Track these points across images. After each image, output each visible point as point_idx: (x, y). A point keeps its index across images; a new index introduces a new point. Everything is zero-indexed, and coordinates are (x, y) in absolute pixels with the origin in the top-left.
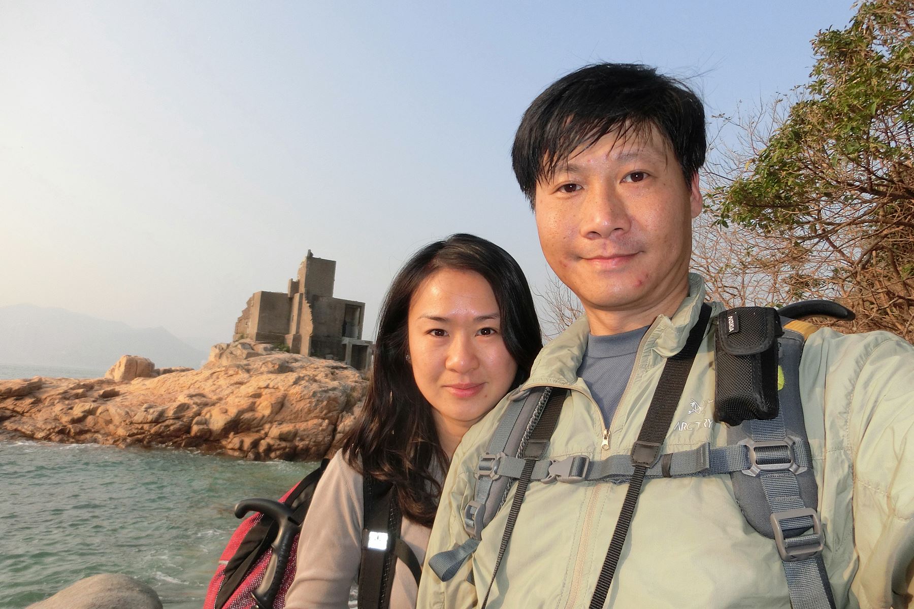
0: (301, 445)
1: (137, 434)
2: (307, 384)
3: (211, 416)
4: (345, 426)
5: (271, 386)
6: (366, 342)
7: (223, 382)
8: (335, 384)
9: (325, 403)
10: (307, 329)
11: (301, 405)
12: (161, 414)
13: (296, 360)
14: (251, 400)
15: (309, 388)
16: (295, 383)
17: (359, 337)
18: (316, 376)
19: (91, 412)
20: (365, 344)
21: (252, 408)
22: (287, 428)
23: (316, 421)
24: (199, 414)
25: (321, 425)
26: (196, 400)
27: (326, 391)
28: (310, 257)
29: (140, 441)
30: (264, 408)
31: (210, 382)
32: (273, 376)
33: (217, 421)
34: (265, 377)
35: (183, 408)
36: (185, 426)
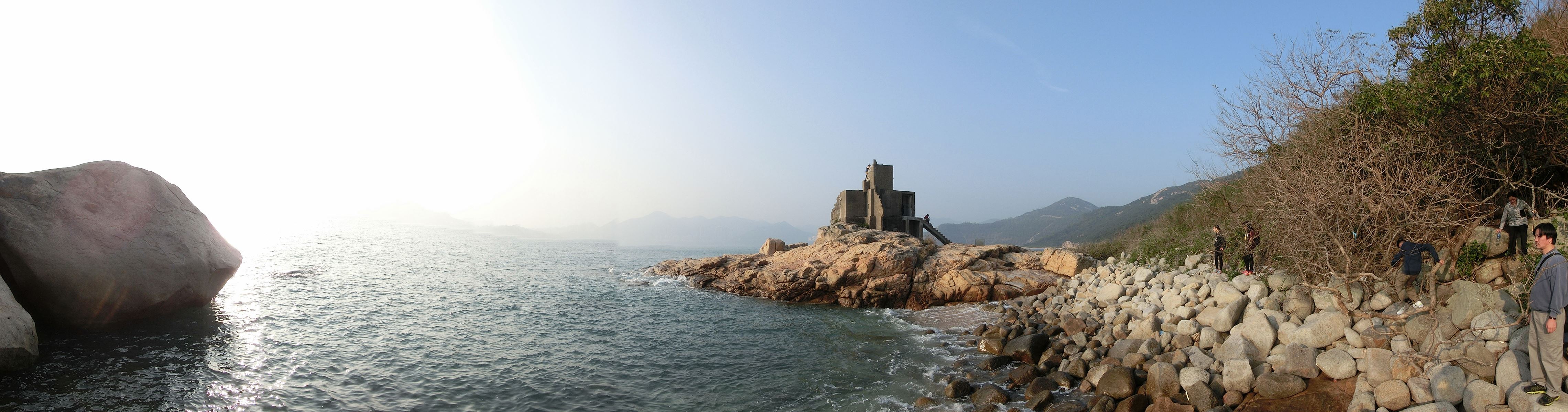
0: (891, 292)
1: (782, 289)
2: (889, 249)
3: (827, 275)
4: (919, 278)
5: (864, 253)
6: (918, 218)
7: (830, 251)
8: (908, 248)
9: (903, 262)
10: (879, 212)
11: (888, 264)
12: (795, 275)
13: (877, 234)
14: (852, 263)
15: (891, 252)
16: (881, 249)
17: (913, 215)
18: (893, 243)
19: (754, 276)
20: (918, 220)
21: (854, 268)
22: (879, 281)
23: (898, 275)
24: (819, 275)
25: (902, 278)
26: (816, 265)
27: (902, 254)
28: (876, 164)
29: (784, 294)
30: (862, 268)
31: (822, 252)
32: (864, 246)
33: (832, 278)
34: (859, 246)
35: (808, 271)
36: (811, 283)
